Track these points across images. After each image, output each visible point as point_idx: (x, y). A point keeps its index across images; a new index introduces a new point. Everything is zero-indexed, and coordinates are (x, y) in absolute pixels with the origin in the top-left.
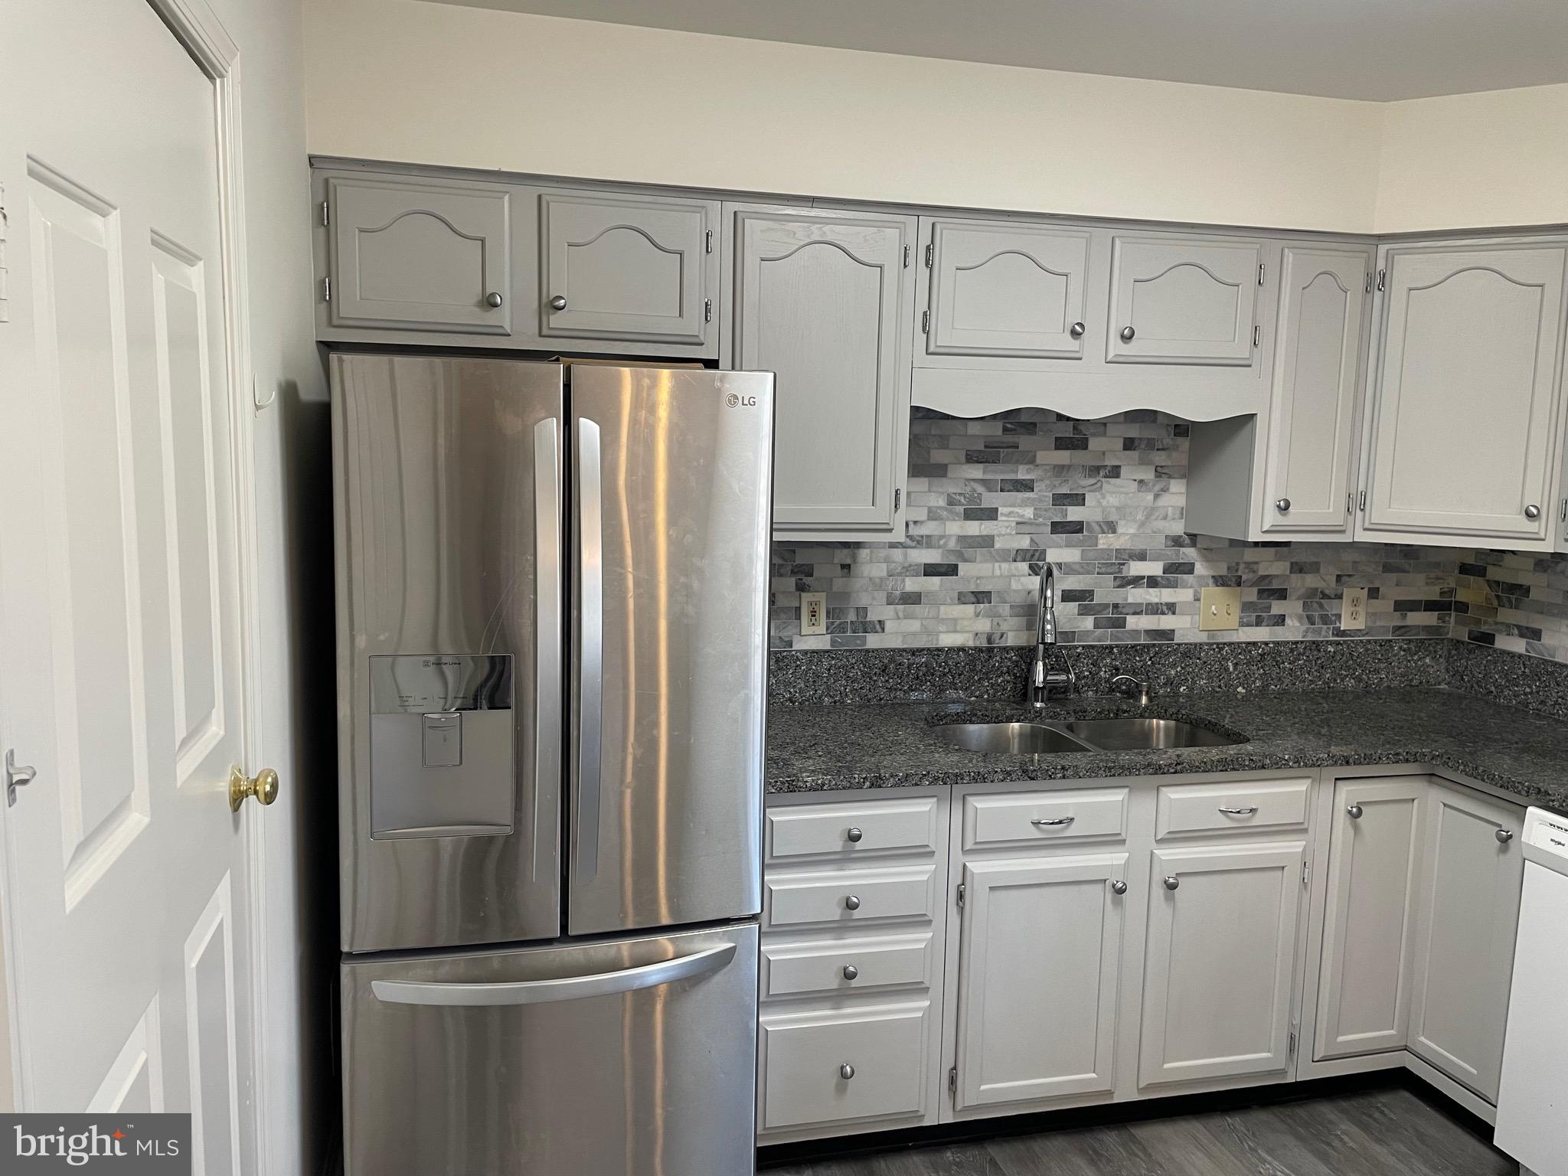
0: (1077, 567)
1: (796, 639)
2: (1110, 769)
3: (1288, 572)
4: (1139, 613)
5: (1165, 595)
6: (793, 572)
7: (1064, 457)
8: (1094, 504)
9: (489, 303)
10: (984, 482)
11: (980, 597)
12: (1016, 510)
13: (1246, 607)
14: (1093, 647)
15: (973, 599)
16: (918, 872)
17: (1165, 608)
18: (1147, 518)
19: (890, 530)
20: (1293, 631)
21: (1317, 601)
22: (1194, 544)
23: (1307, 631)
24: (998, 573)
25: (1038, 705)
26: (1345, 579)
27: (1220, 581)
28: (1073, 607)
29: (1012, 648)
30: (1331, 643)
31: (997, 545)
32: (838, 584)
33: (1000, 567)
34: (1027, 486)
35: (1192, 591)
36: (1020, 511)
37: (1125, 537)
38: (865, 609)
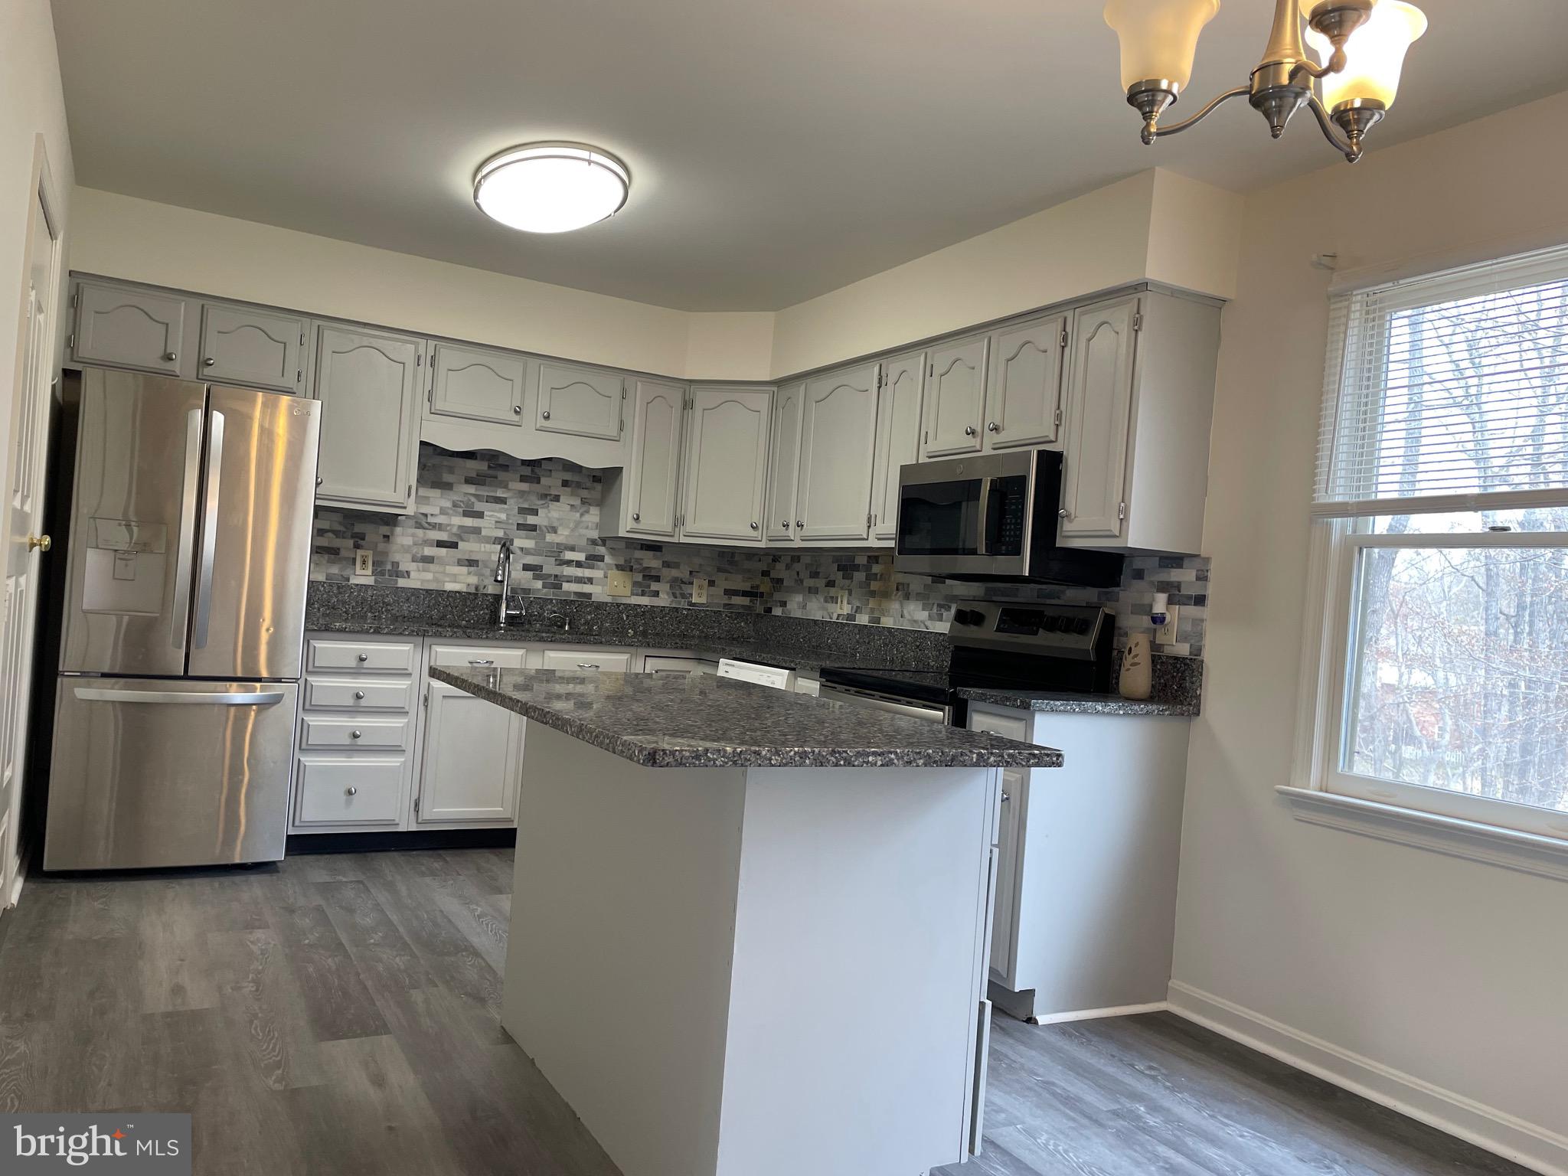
0: (532, 551)
1: (352, 577)
2: (514, 635)
3: (661, 566)
4: (570, 582)
5: (587, 573)
6: (352, 537)
7: (525, 486)
9: (168, 358)
10: (475, 496)
11: (471, 563)
12: (496, 514)
13: (635, 584)
14: (540, 598)
15: (467, 563)
16: (401, 684)
17: (586, 580)
18: (576, 527)
19: (405, 508)
20: (664, 600)
21: (678, 586)
22: (604, 545)
23: (672, 601)
24: (483, 549)
25: (501, 625)
26: (694, 573)
27: (619, 567)
28: (530, 574)
29: (488, 595)
30: (685, 609)
31: (483, 533)
32: (381, 546)
33: (485, 547)
34: (503, 501)
35: (603, 572)
36: (498, 515)
37: (562, 536)
38: (398, 563)
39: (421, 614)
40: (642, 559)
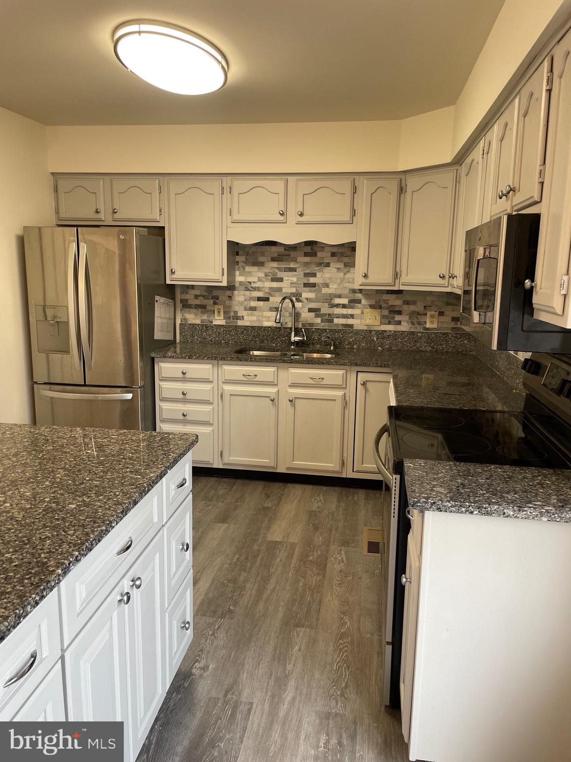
0: (314, 300)
1: (214, 321)
3: (402, 304)
4: (339, 318)
5: (350, 311)
6: (212, 298)
7: (307, 259)
8: (320, 277)
10: (277, 268)
12: (290, 278)
13: (383, 317)
14: (319, 329)
15: (275, 310)
16: (207, 387)
17: (349, 316)
18: (341, 282)
19: (222, 282)
20: (405, 327)
21: (413, 315)
22: (361, 293)
23: (411, 328)
25: (292, 347)
26: (427, 308)
27: (372, 307)
28: (312, 314)
29: (288, 328)
30: (420, 332)
31: (284, 291)
32: (227, 303)
34: (294, 270)
35: (360, 310)
36: (292, 279)
37: (333, 289)
38: (237, 312)
39: (250, 341)
40: (388, 300)
